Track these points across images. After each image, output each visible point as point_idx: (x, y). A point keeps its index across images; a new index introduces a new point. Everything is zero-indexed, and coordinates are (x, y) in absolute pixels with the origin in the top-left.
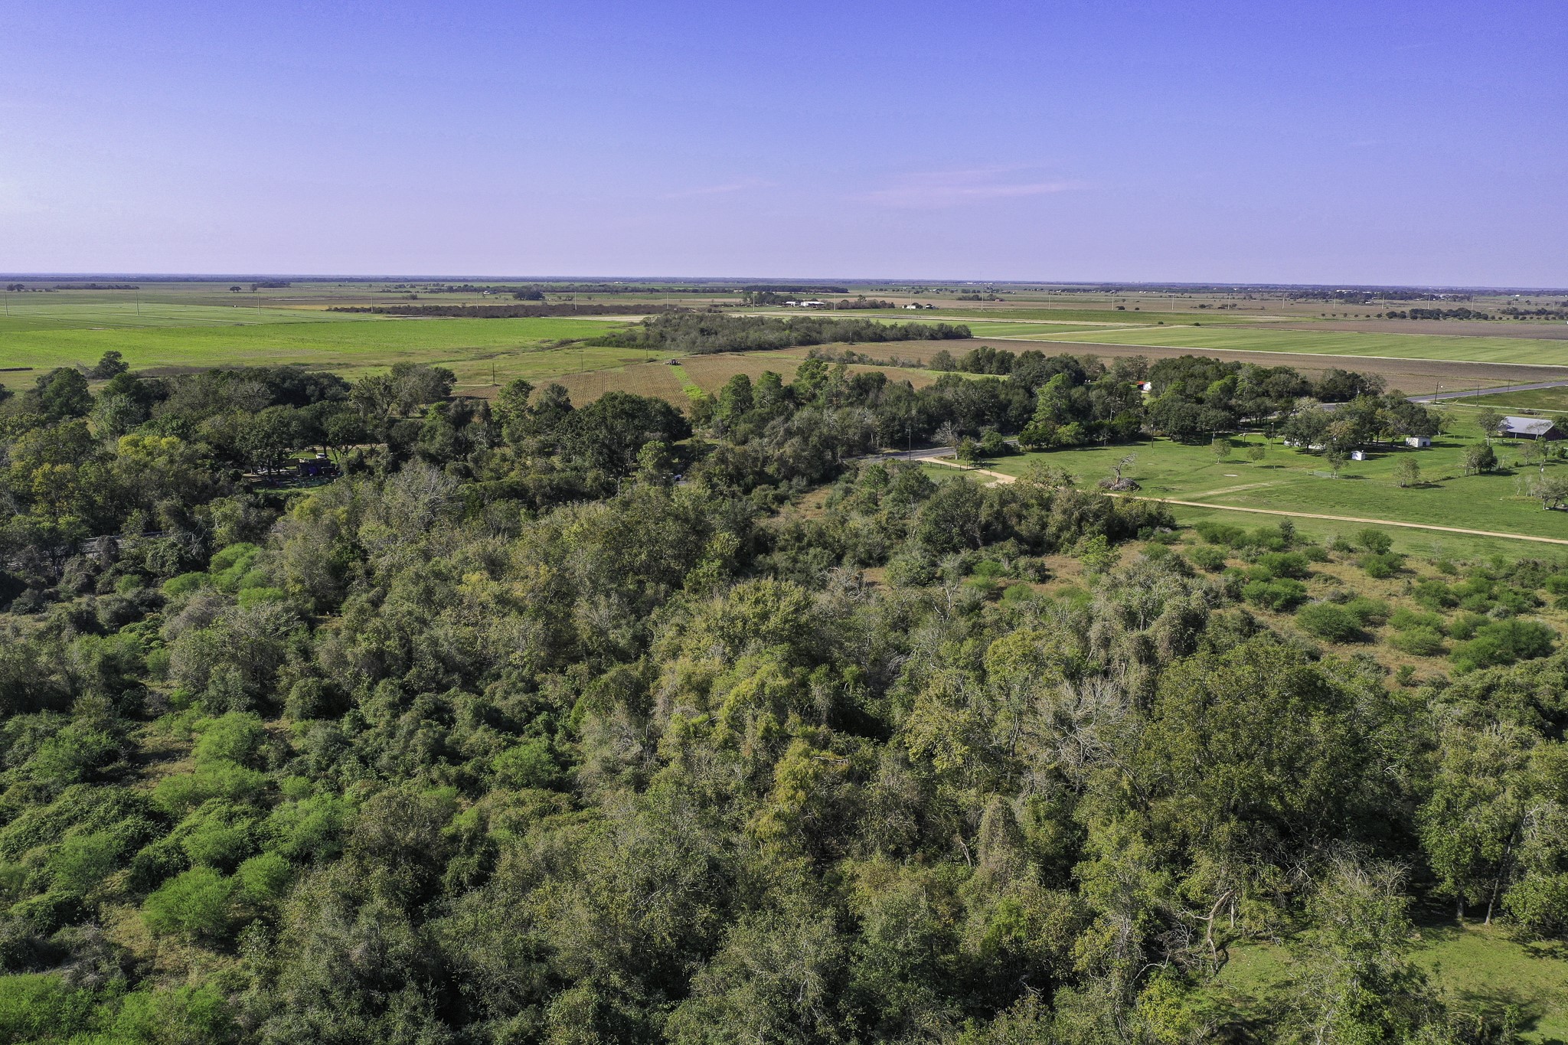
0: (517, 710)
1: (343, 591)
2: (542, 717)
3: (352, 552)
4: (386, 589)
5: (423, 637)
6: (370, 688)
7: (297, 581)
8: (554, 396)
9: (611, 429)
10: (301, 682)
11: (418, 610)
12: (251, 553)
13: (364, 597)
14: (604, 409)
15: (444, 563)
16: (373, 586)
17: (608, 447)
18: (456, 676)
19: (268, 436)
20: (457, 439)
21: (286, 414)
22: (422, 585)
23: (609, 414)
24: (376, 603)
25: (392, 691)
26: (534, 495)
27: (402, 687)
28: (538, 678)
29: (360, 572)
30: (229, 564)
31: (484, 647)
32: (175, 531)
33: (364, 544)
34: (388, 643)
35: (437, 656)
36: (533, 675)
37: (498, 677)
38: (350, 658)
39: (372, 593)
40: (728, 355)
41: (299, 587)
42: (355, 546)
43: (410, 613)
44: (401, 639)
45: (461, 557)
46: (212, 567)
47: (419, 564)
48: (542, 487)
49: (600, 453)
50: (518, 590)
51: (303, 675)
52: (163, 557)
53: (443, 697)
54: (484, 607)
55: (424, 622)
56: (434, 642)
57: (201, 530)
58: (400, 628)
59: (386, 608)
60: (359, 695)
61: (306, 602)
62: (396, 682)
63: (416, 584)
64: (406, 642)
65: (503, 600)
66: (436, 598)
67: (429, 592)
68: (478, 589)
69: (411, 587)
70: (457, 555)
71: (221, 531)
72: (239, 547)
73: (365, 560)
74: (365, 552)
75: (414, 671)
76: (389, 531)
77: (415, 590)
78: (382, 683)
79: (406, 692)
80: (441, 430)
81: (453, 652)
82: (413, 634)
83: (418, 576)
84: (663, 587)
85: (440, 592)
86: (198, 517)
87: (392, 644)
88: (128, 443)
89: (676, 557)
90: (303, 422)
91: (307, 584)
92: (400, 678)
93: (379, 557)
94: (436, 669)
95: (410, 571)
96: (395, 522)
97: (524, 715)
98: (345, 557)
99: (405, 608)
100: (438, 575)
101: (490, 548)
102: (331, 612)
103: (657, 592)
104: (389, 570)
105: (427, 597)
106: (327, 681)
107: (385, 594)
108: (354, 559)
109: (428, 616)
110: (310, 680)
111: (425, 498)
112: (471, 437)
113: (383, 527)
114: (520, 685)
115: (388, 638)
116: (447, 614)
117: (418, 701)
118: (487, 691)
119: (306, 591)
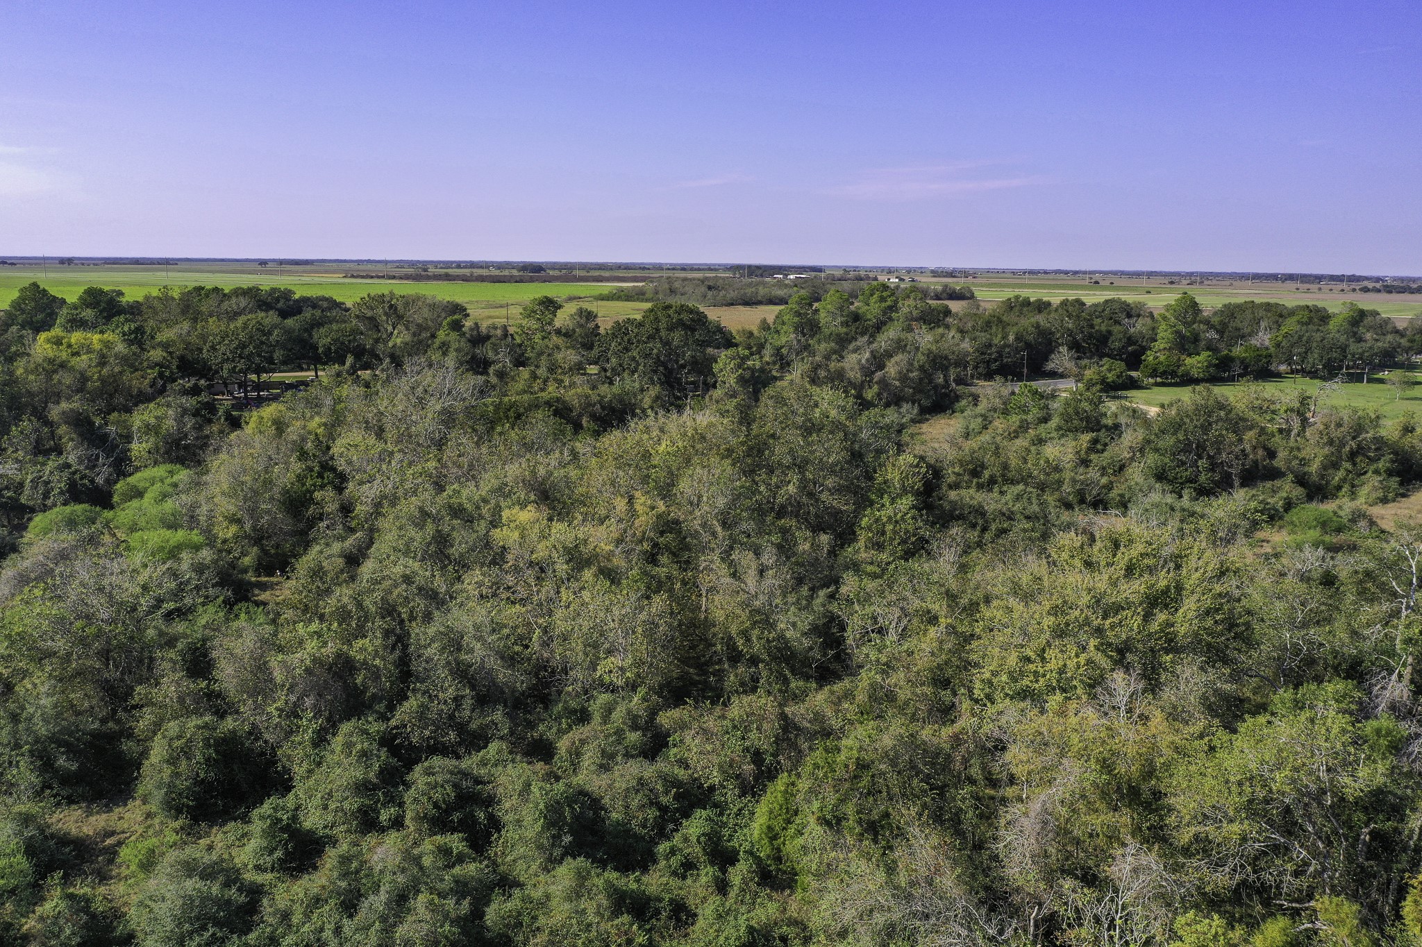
0: (635, 803)
1: (304, 539)
2: (695, 826)
3: (320, 476)
4: (372, 534)
5: (431, 631)
6: (320, 740)
7: (234, 520)
8: (583, 321)
9: (667, 343)
10: (172, 727)
11: (423, 572)
12: (176, 478)
13: (336, 547)
14: (657, 320)
15: (468, 494)
16: (352, 530)
17: (664, 364)
18: (498, 715)
19: (243, 346)
20: (474, 357)
21: (267, 321)
22: (430, 528)
23: (662, 325)
24: (353, 560)
25: (364, 754)
26: (580, 415)
27: (387, 741)
28: (666, 719)
29: (331, 508)
30: (139, 494)
31: (545, 644)
32: (76, 447)
33: (341, 465)
34: (360, 643)
35: (462, 673)
36: (653, 713)
37: (583, 717)
38: (278, 676)
39: (350, 541)
40: (741, 308)
41: (234, 529)
42: (327, 467)
43: (408, 579)
44: (387, 633)
45: (495, 483)
46: (116, 499)
47: (426, 496)
48: (590, 405)
49: (655, 372)
50: (600, 538)
51: (184, 711)
52: (47, 483)
53: (470, 763)
54: (541, 569)
55: (432, 596)
56: (454, 643)
57: (114, 447)
58: (389, 610)
59: (367, 569)
60: (295, 756)
61: (244, 554)
62: (376, 727)
63: (421, 526)
64: (398, 639)
65: (578, 559)
66: (454, 551)
67: (442, 540)
68: (534, 534)
69: (412, 532)
70: (488, 481)
71: (138, 448)
72: (160, 471)
73: (340, 489)
74: (343, 478)
75: (411, 704)
76: (380, 446)
77: (418, 536)
78: (346, 727)
79: (394, 751)
80: (455, 345)
81: (493, 663)
82: (412, 618)
83: (424, 514)
84: (824, 538)
85: (462, 541)
86: (112, 429)
87: (367, 648)
88: (48, 341)
89: (839, 490)
90: (288, 332)
91: (248, 527)
92: (384, 718)
93: (361, 483)
94: (457, 700)
95: (410, 506)
96: (390, 434)
97: (652, 813)
98: (309, 482)
99: (398, 570)
100: (457, 512)
101: (542, 471)
102: (283, 571)
103: (815, 547)
104: (378, 505)
105: (439, 550)
106: (229, 723)
107: (371, 543)
108: (322, 487)
109: (440, 584)
110: (194, 722)
111: (435, 406)
112: (491, 354)
113: (372, 440)
114: (633, 737)
115: (360, 633)
116: (474, 579)
117: (418, 775)
118: (563, 745)
119: (246, 537)
